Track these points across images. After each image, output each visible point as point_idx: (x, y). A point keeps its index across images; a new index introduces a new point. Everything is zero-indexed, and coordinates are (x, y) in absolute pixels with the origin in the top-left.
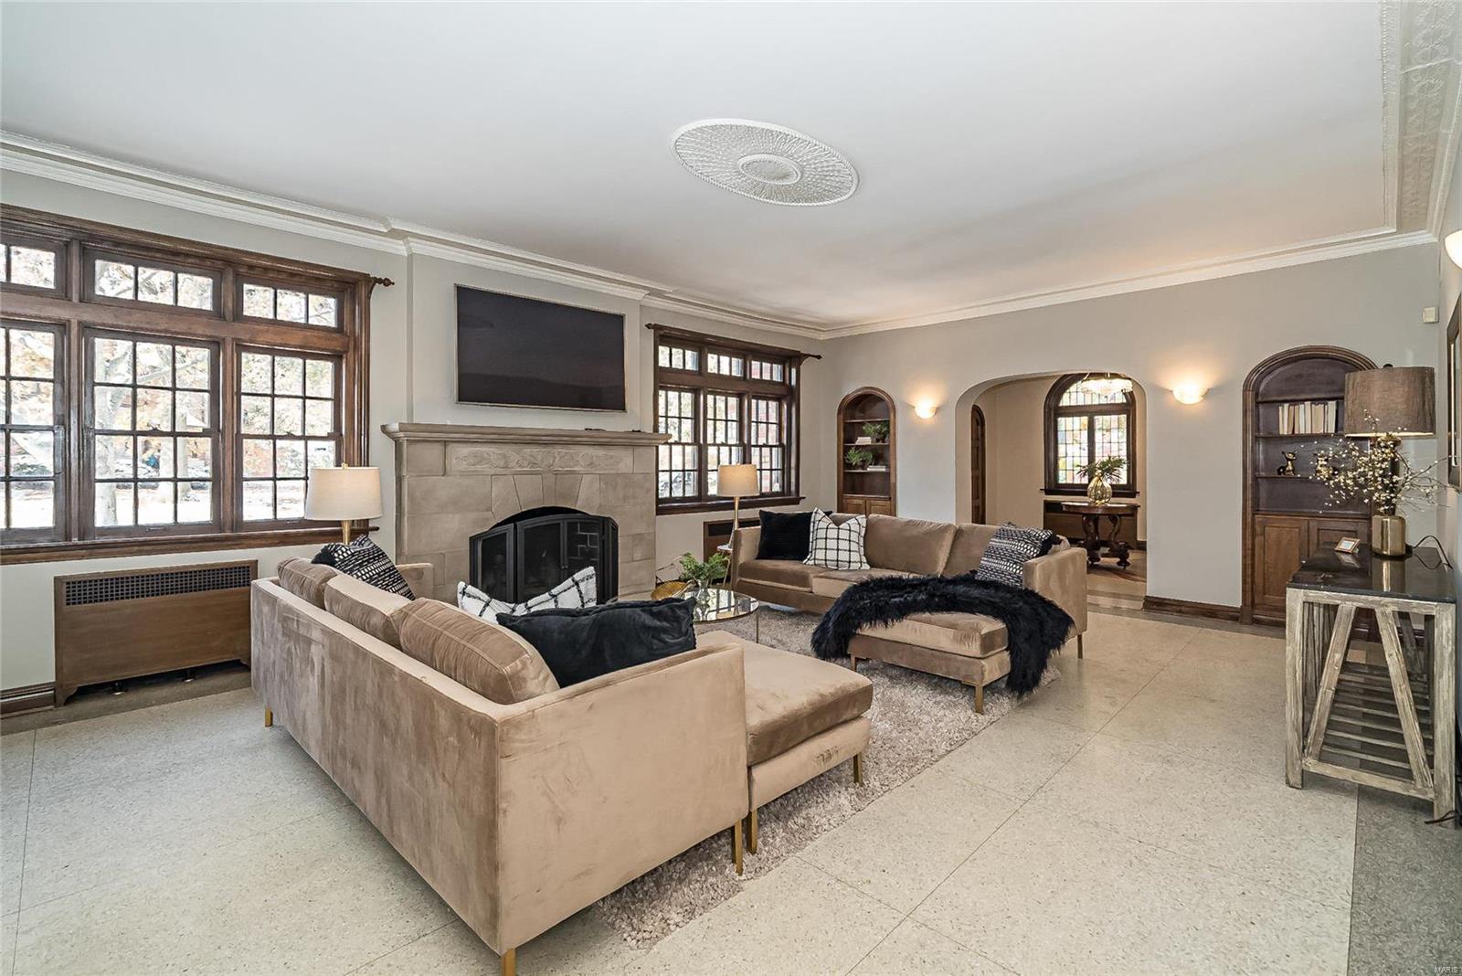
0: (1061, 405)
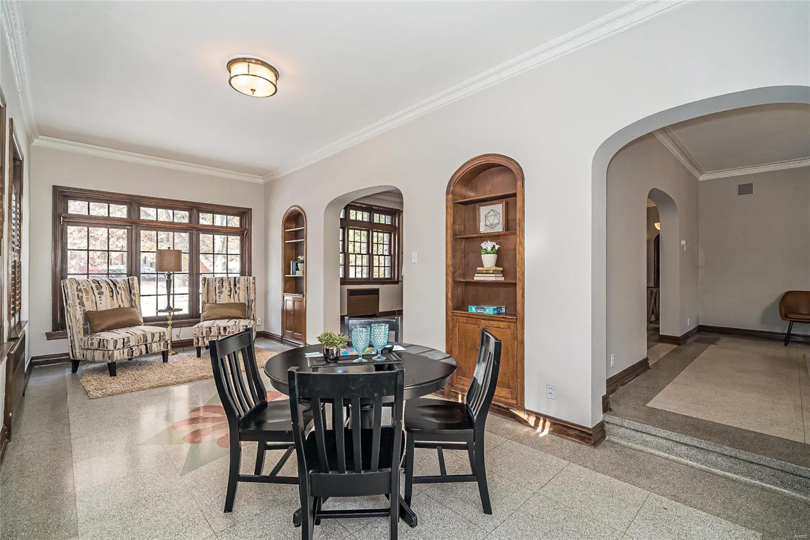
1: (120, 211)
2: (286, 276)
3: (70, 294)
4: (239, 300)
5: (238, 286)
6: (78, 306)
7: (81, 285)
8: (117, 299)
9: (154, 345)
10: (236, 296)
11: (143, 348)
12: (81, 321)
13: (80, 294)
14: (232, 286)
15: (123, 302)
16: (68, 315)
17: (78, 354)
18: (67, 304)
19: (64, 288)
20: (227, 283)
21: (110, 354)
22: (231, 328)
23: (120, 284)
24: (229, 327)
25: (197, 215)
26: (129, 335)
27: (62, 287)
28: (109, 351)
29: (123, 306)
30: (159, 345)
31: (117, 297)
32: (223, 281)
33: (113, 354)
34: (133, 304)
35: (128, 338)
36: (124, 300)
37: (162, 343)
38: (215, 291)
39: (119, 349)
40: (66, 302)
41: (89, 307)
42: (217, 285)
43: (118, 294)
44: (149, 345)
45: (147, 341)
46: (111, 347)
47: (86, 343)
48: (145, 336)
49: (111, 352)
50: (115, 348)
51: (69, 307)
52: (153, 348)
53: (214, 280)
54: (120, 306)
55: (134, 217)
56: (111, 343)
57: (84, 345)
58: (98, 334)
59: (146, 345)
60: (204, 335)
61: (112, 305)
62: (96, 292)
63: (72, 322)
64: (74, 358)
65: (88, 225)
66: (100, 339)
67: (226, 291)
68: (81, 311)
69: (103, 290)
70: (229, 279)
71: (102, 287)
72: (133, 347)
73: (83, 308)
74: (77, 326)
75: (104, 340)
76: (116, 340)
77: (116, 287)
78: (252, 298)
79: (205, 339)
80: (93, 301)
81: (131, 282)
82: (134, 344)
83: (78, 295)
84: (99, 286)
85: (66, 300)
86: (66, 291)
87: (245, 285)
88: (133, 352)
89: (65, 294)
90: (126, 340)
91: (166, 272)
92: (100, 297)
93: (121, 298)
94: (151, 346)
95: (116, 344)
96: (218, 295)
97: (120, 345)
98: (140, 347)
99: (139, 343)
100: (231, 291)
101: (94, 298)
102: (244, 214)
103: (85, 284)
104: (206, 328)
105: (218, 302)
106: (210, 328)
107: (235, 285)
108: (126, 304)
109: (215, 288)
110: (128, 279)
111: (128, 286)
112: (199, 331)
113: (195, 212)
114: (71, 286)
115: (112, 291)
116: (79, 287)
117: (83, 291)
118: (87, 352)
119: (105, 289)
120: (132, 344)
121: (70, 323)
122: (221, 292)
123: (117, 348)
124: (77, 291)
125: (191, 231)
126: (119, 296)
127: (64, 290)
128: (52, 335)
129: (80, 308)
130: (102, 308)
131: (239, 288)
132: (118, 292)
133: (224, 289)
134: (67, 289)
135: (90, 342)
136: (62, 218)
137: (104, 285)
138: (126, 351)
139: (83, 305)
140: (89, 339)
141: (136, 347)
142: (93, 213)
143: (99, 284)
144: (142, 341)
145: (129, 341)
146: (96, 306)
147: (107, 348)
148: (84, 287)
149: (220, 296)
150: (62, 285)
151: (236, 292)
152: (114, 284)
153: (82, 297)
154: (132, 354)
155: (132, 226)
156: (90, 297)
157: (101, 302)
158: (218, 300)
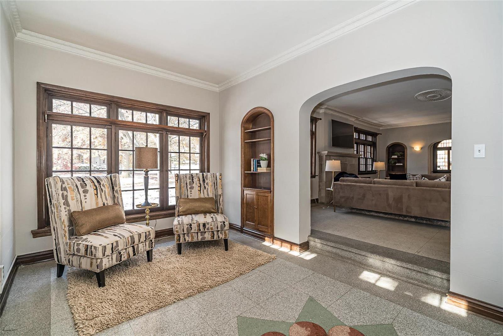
0: (438, 147)
1: (100, 112)
2: (245, 172)
3: (54, 193)
4: (208, 194)
5: (206, 181)
6: (63, 207)
7: (66, 184)
8: (101, 197)
9: (141, 246)
10: (205, 191)
11: (130, 250)
12: (67, 223)
13: (65, 193)
14: (201, 182)
15: (106, 200)
16: (53, 216)
17: (63, 259)
18: (51, 204)
19: (48, 187)
20: (197, 179)
21: (98, 263)
22: (210, 225)
23: (103, 181)
24: (208, 223)
25: (166, 117)
26: (117, 239)
27: (46, 186)
28: (97, 259)
29: (107, 204)
30: (145, 245)
31: (101, 194)
32: (193, 178)
33: (101, 262)
34: (116, 202)
35: (117, 242)
36: (107, 197)
37: (147, 243)
38: (187, 187)
39: (108, 256)
40: (51, 201)
41: (74, 207)
42: (188, 181)
43: (102, 191)
44: (136, 247)
45: (134, 242)
46: (99, 254)
47: (72, 248)
48: (132, 238)
49: (100, 260)
50: (104, 255)
51: (54, 207)
52: (140, 249)
53: (185, 177)
54: (104, 204)
55: (113, 118)
56: (100, 249)
57: (70, 251)
58: (84, 237)
59: (133, 247)
60: (185, 232)
61: (97, 203)
62: (81, 190)
63: (56, 223)
64: (59, 262)
65: (72, 124)
66: (87, 246)
67: (196, 186)
68: (66, 211)
69: (88, 187)
70: (198, 175)
71: (86, 185)
72: (121, 251)
73: (68, 208)
74: (62, 228)
75: (91, 246)
76: (105, 247)
77: (100, 184)
78: (220, 193)
79: (186, 235)
80: (78, 201)
81: (113, 179)
82: (122, 248)
83: (63, 194)
84: (84, 185)
85: (50, 200)
86: (50, 190)
87: (212, 181)
88: (121, 257)
89: (49, 193)
90: (115, 245)
91: (144, 169)
92: (85, 196)
93: (105, 195)
94: (138, 247)
95: (105, 251)
96: (189, 190)
97: (108, 252)
98: (128, 249)
99: (127, 246)
100: (200, 187)
101: (79, 197)
102: (203, 117)
103: (69, 182)
104: (187, 225)
105: (189, 197)
106: (191, 225)
107: (204, 181)
108: (110, 202)
109: (187, 184)
110: (111, 176)
111: (110, 183)
112: (180, 228)
113: (165, 114)
114: (55, 185)
115: (96, 189)
116: (64, 186)
117: (68, 190)
118: (72, 257)
119: (90, 187)
120: (120, 248)
121: (55, 225)
122: (192, 188)
123: (106, 255)
124: (62, 190)
125: (161, 132)
126: (103, 194)
127: (48, 189)
128: (38, 233)
129: (65, 208)
130: (87, 207)
131: (207, 184)
132: (102, 189)
133: (194, 185)
134: (51, 188)
135: (76, 247)
136: (46, 116)
137: (88, 182)
138: (114, 256)
139: (68, 205)
140: (75, 244)
141: (124, 251)
142: (75, 112)
143: (84, 182)
144: (129, 245)
145: (117, 246)
146: (82, 205)
147: (95, 256)
148: (69, 186)
149: (191, 191)
150: (46, 183)
151: (205, 188)
152: (98, 182)
153: (67, 196)
154: (121, 258)
155: (111, 126)
156: (75, 196)
157: (86, 200)
158: (189, 195)
